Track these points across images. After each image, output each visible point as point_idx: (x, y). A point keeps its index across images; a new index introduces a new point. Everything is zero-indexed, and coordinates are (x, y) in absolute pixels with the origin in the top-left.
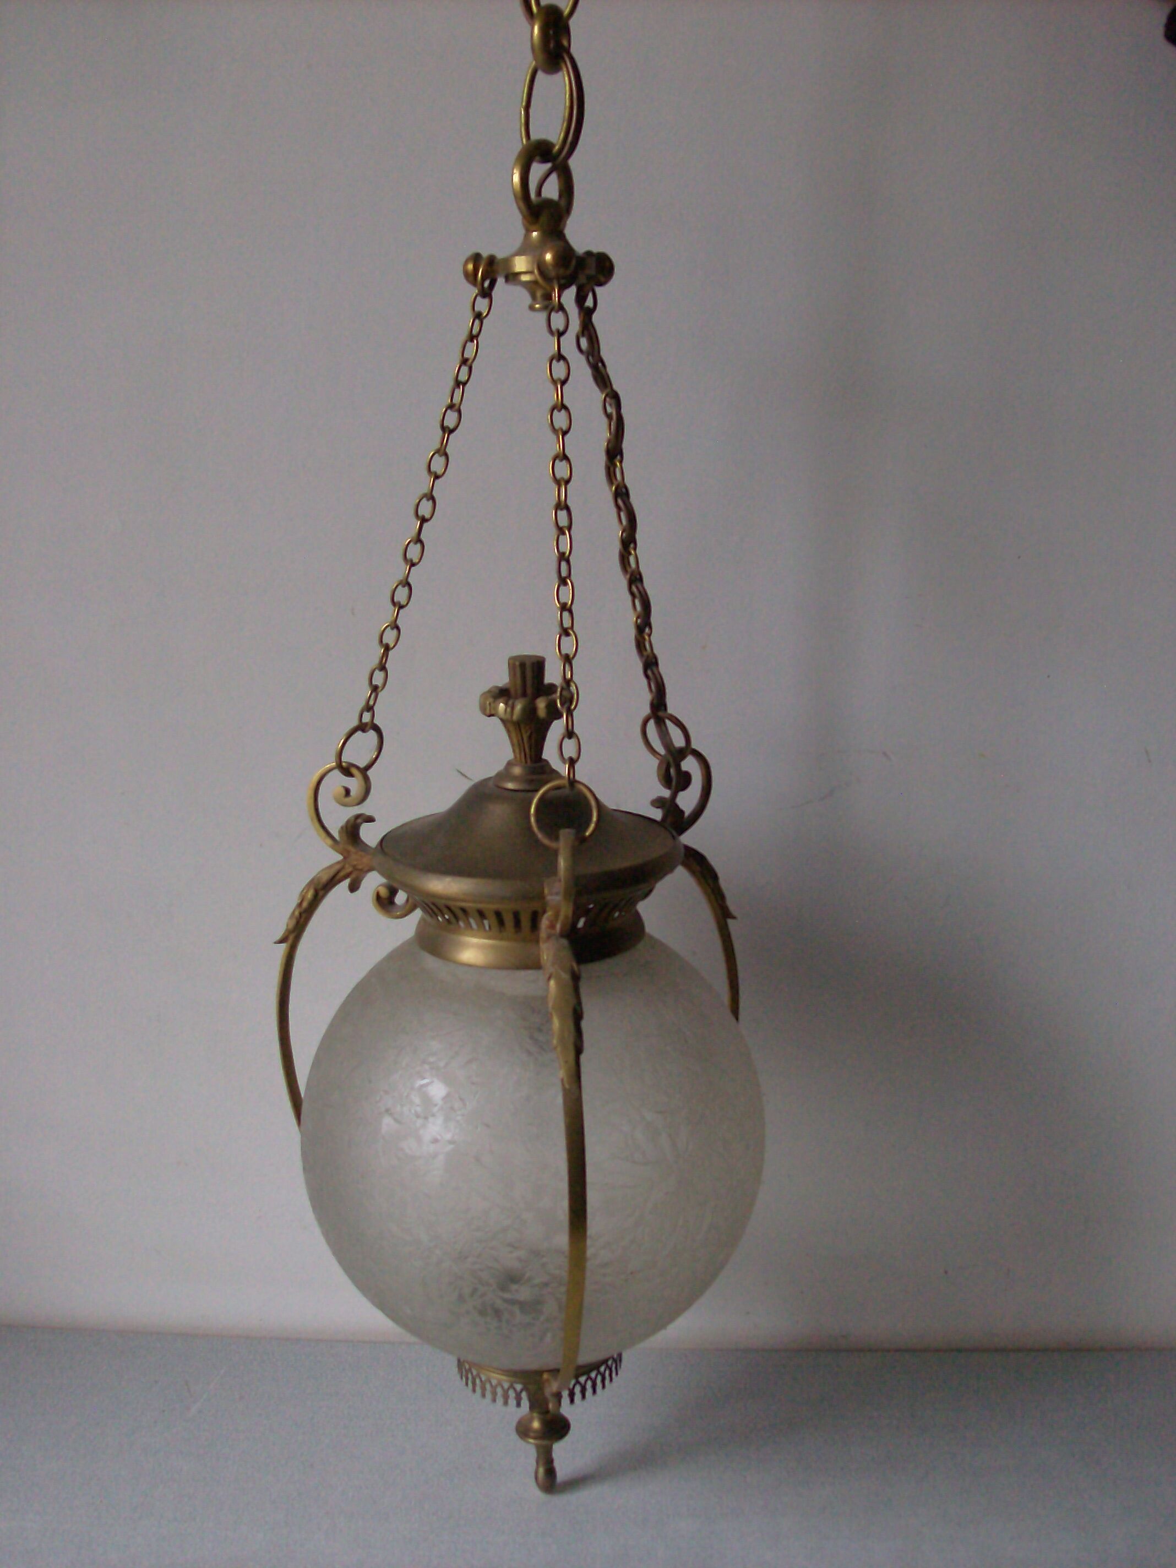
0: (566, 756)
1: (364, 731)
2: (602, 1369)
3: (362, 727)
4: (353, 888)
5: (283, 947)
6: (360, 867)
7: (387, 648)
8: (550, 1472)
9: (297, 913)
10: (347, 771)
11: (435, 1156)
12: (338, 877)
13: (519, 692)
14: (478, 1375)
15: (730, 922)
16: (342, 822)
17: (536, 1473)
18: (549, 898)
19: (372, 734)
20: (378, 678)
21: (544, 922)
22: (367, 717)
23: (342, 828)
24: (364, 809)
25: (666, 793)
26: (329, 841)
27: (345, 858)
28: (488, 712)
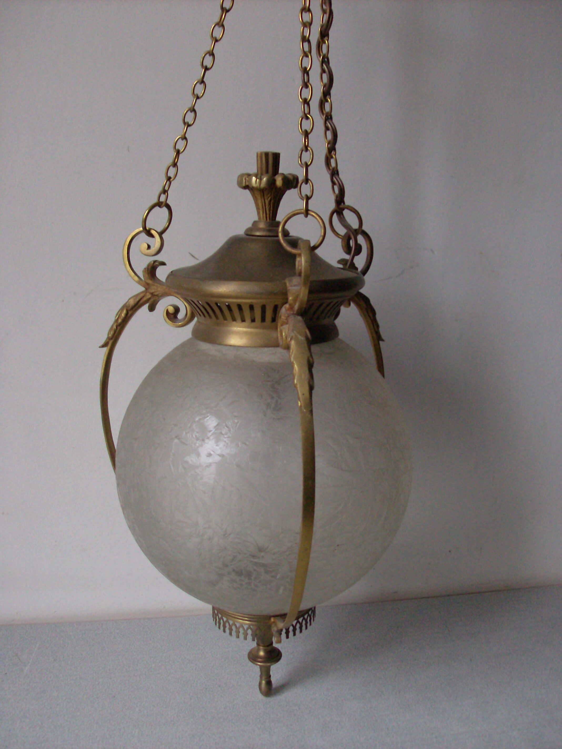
0: (303, 195)
1: (160, 206)
2: (306, 616)
3: (159, 204)
4: (152, 308)
5: (105, 350)
6: (156, 294)
7: (178, 152)
8: (269, 683)
9: (115, 327)
10: (149, 233)
11: (209, 465)
12: (141, 302)
13: (264, 172)
14: (227, 621)
15: (381, 343)
16: (145, 265)
17: (260, 684)
18: (289, 288)
19: (165, 210)
20: (172, 172)
21: (283, 311)
22: (163, 198)
23: (145, 269)
24: (159, 258)
25: (347, 257)
26: (136, 278)
27: (146, 289)
28: (244, 185)
